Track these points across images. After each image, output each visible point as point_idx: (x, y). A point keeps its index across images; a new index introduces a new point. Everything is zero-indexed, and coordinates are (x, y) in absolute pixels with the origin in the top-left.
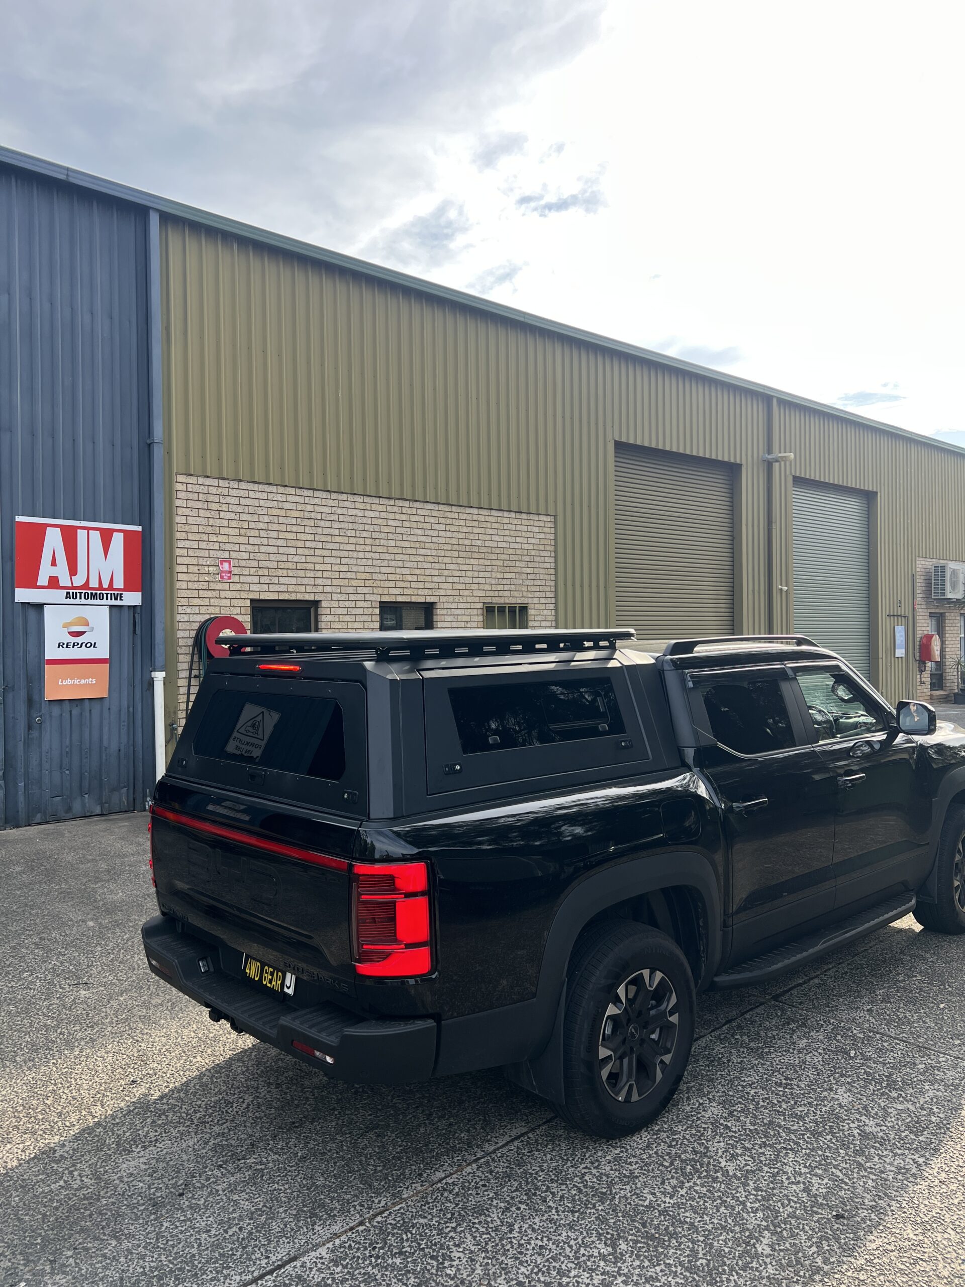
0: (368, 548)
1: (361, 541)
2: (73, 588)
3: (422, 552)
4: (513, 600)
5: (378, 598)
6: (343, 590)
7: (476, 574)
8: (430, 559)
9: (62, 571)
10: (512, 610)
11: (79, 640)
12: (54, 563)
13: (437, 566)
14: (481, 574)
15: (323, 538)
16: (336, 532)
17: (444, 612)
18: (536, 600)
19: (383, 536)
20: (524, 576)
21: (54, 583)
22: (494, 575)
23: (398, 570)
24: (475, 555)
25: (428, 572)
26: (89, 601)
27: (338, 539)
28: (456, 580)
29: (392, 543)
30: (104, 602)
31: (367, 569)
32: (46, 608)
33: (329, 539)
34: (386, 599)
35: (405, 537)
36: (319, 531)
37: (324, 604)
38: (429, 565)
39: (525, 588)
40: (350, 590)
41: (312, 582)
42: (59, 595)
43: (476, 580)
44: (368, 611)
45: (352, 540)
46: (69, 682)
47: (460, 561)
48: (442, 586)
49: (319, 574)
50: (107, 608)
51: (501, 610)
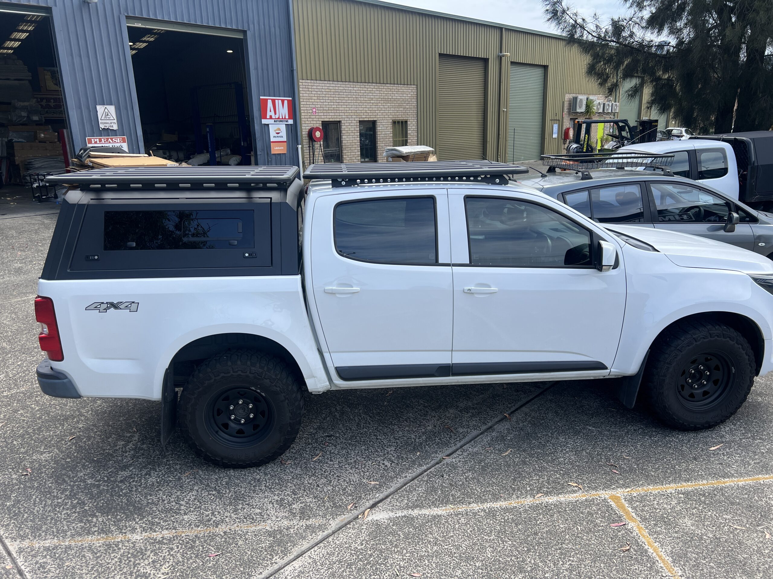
0: (355, 101)
1: (353, 99)
2: (276, 119)
3: (372, 102)
4: (402, 119)
5: (358, 119)
6: (348, 117)
7: (390, 109)
8: (375, 104)
9: (272, 113)
10: (402, 122)
11: (279, 135)
12: (270, 111)
13: (376, 107)
14: (392, 109)
15: (341, 99)
16: (345, 96)
17: (379, 124)
18: (410, 118)
19: (359, 96)
20: (406, 109)
21: (271, 117)
22: (396, 109)
23: (365, 109)
24: (389, 102)
25: (374, 109)
26: (280, 123)
27: (346, 99)
28: (383, 112)
29: (362, 99)
30: (284, 123)
31: (355, 109)
32: (270, 125)
33: (343, 99)
34: (361, 119)
35: (366, 97)
36: (340, 96)
37: (343, 122)
38: (374, 107)
39: (406, 114)
40: (350, 117)
41: (338, 114)
42: (272, 121)
43: (390, 111)
44: (356, 124)
45: (350, 99)
46: (277, 148)
47: (384, 104)
48: (379, 114)
49: (341, 111)
50: (285, 125)
51: (398, 122)
